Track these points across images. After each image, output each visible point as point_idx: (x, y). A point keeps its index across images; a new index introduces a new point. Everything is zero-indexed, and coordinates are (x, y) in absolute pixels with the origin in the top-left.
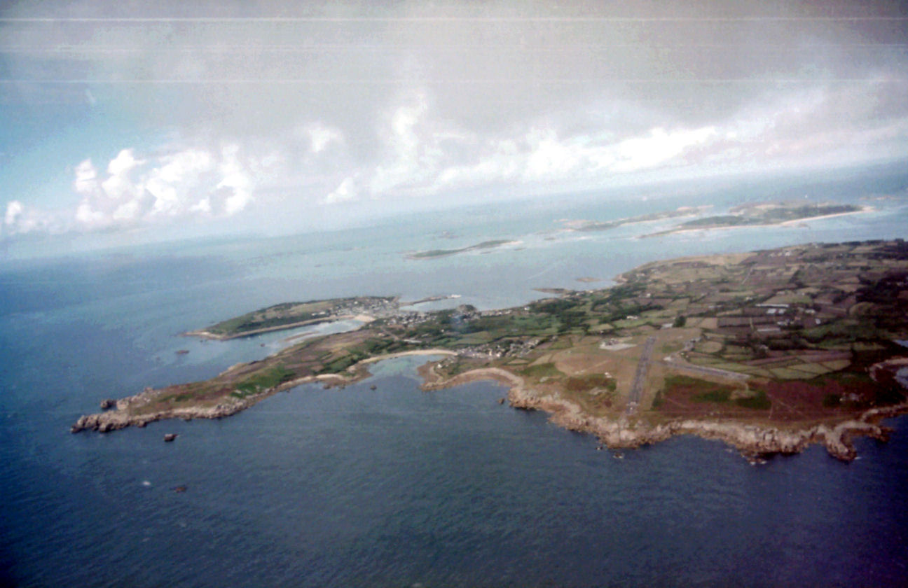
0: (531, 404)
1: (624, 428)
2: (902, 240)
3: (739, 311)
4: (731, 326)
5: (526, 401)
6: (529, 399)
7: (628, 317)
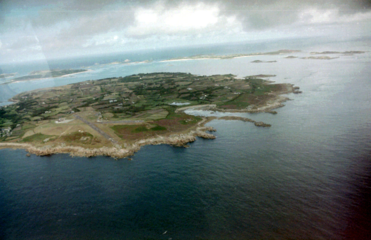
0: (51, 152)
1: (120, 148)
2: (121, 77)
3: (97, 103)
4: (102, 108)
5: (47, 151)
6: (49, 150)
7: (46, 112)
